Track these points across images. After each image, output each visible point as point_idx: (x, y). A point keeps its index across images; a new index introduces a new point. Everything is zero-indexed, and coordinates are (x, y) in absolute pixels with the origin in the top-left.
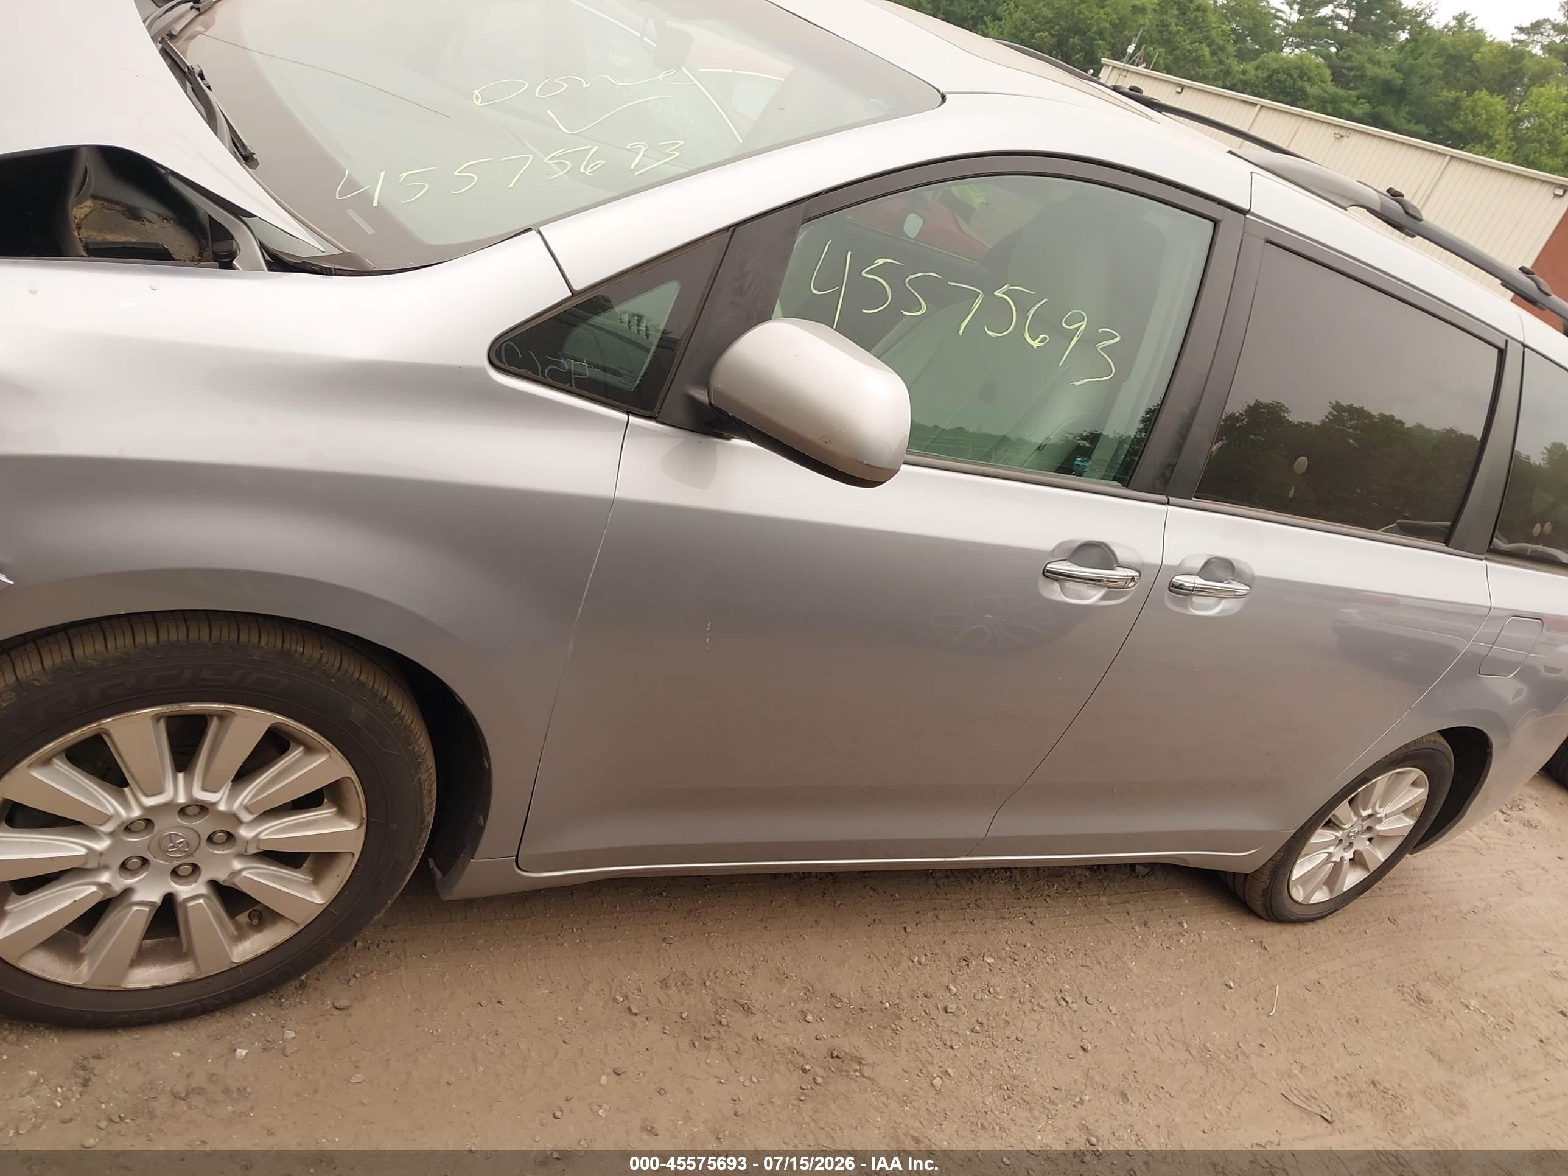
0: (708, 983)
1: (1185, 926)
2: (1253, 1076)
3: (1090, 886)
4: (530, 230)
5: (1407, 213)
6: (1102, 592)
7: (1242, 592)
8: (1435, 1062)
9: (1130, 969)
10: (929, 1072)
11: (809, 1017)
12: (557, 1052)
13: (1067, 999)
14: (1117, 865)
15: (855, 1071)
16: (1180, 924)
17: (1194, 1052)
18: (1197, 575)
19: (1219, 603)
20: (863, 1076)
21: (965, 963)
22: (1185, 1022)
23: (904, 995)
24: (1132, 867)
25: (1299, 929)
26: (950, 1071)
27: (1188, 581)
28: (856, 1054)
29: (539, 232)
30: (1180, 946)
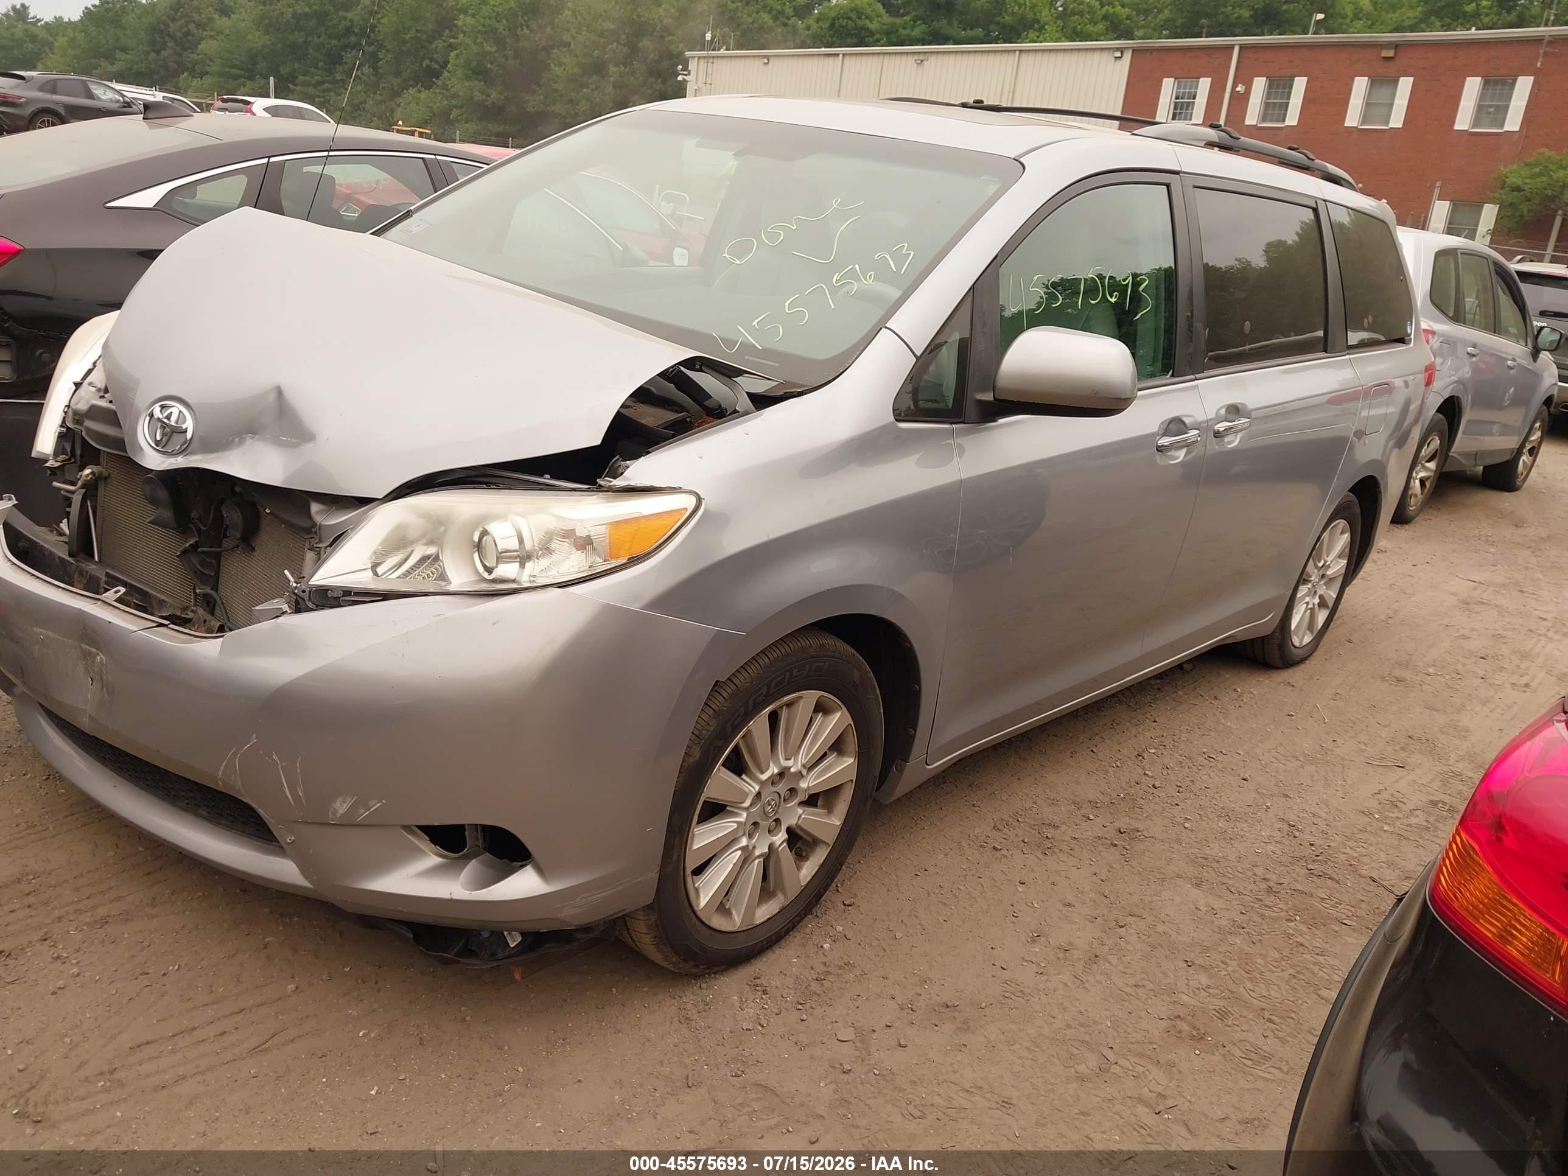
0: (1020, 820)
1: (1239, 690)
2: (1343, 759)
3: (1166, 688)
4: (881, 329)
5: (1231, 137)
6: (1184, 451)
7: (1246, 425)
8: (1434, 713)
9: (1230, 727)
10: (1177, 822)
11: (1091, 817)
12: (982, 885)
13: (1212, 756)
14: (1170, 669)
15: (1140, 836)
16: (1235, 690)
17: (1301, 759)
18: (1224, 421)
19: (1236, 436)
20: (1146, 837)
21: (1141, 758)
22: (1284, 745)
23: (1125, 787)
24: (1179, 667)
25: (1302, 666)
26: (1189, 817)
27: (1221, 427)
28: (1132, 827)
29: (886, 328)
30: (1245, 704)
